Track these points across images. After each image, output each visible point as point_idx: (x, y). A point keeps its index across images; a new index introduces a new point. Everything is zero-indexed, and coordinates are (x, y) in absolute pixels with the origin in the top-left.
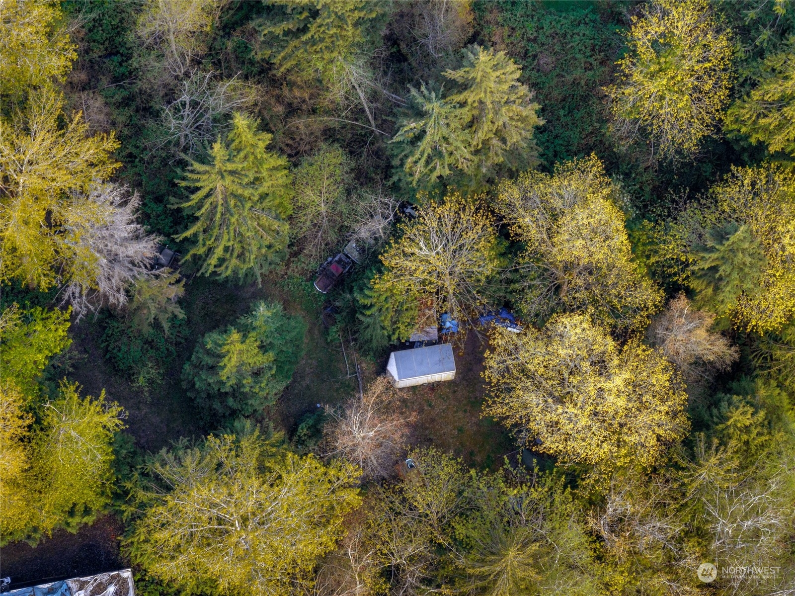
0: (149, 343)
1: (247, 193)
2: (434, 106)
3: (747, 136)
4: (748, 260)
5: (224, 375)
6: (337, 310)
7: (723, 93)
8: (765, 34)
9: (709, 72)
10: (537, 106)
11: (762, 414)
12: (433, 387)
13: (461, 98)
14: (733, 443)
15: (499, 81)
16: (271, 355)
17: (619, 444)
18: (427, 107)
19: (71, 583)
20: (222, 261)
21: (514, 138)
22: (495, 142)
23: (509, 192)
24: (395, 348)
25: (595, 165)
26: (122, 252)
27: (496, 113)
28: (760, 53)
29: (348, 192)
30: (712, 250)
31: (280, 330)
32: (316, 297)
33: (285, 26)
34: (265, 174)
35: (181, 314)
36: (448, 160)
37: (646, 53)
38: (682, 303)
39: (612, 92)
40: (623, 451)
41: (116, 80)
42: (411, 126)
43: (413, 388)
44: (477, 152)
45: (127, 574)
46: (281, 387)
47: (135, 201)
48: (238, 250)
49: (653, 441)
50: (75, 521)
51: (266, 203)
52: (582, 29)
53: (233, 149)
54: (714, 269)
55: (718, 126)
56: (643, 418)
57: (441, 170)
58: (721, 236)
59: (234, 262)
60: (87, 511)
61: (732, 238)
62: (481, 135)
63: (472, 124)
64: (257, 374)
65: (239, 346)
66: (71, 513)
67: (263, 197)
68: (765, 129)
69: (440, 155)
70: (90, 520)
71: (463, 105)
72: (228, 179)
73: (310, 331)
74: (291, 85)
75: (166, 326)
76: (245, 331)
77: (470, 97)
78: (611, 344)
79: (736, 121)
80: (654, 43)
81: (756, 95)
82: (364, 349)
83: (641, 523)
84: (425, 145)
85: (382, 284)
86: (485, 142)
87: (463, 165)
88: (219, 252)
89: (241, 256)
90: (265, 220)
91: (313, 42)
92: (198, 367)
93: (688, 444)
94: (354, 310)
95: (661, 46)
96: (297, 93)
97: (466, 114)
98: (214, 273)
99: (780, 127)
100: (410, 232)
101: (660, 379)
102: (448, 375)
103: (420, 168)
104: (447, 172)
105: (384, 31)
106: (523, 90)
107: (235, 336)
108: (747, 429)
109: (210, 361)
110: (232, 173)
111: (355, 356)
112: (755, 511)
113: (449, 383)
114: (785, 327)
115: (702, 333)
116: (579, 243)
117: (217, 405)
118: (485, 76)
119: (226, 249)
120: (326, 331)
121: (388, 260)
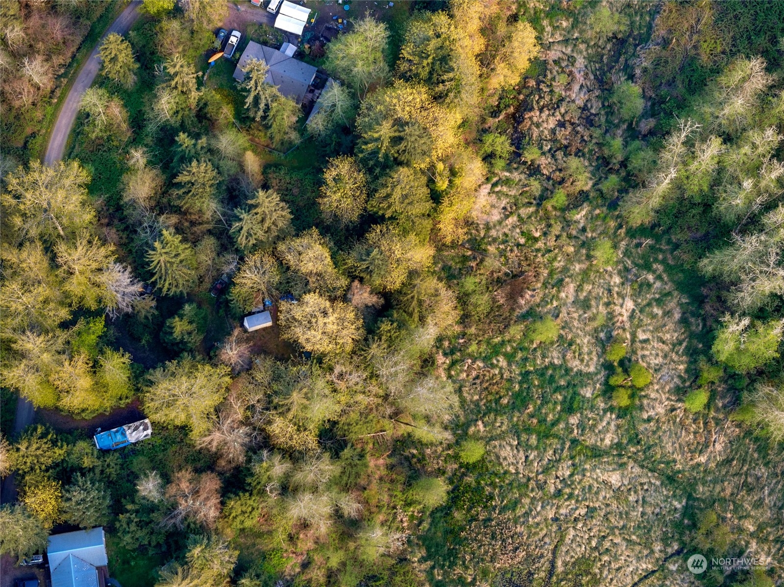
0: (146, 326)
1: (173, 260)
2: (244, 216)
3: (377, 213)
4: (380, 262)
5: (175, 335)
6: (221, 303)
7: (364, 196)
8: (378, 170)
9: (357, 188)
10: (289, 210)
11: (395, 324)
12: (264, 329)
13: (255, 211)
14: (384, 338)
15: (270, 202)
16: (194, 325)
17: (336, 344)
18: (242, 216)
19: (125, 427)
20: (169, 289)
21: (280, 224)
22: (273, 227)
23: (282, 247)
24: (247, 315)
25: (315, 231)
26: (127, 291)
27: (271, 215)
28: (376, 178)
29: (218, 255)
30: (365, 260)
31: (196, 315)
32: (212, 298)
33: (183, 190)
34: (180, 252)
35: (156, 313)
36: (254, 237)
37: (332, 184)
38: (356, 283)
39: (320, 200)
40: (338, 347)
41: (120, 220)
42: (237, 225)
43: (256, 331)
44: (266, 232)
45: (147, 421)
46: (202, 337)
47: (129, 269)
48: (175, 283)
49: (350, 340)
50: (122, 402)
51: (184, 263)
52: (309, 176)
53: (164, 244)
54: (368, 268)
55: (365, 209)
56: (345, 332)
57: (253, 241)
58: (368, 255)
59: (174, 289)
60: (127, 398)
61: (372, 255)
62: (266, 225)
63: (263, 221)
64: (190, 333)
65: (179, 323)
66: (121, 399)
67: (181, 261)
68: (383, 208)
69: (251, 235)
70: (128, 401)
71: (256, 214)
72: (164, 256)
73: (212, 313)
74: (190, 214)
75: (150, 318)
76: (181, 317)
77: (259, 210)
78: (328, 304)
79: (372, 206)
80: (334, 179)
81: (377, 195)
82: (234, 317)
83: (350, 374)
84: (244, 232)
85: (235, 291)
86: (269, 228)
87: (262, 238)
88: (167, 285)
89: (176, 286)
90: (185, 270)
91: (194, 195)
92: (166, 333)
93: (366, 340)
94: (228, 302)
95: (337, 179)
96: (193, 217)
97: (259, 217)
98: (167, 295)
99: (389, 207)
100: (243, 268)
101: (351, 316)
102: (269, 324)
103: (244, 242)
104: (255, 242)
105: (224, 187)
106: (282, 204)
107: (177, 319)
108: (389, 331)
109: (169, 330)
110: (166, 253)
111: (231, 320)
112: (396, 364)
113: (271, 327)
114: (402, 288)
115: (366, 295)
116: (311, 264)
117: (175, 348)
118: (263, 201)
119: (170, 284)
120: (218, 312)
121: (237, 281)
